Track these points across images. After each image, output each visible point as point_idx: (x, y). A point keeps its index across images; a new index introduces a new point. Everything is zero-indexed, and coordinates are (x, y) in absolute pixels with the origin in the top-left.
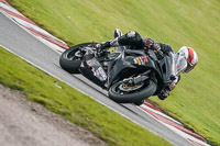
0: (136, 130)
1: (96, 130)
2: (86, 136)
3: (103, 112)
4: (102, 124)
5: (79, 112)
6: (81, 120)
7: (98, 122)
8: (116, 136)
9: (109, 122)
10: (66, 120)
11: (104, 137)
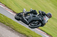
0: (22, 27)
1: (12, 27)
2: (10, 29)
3: (14, 23)
4: (14, 25)
5: (8, 23)
6: (8, 24)
7: (13, 25)
8: (17, 28)
9: (16, 25)
10: (4, 24)
11: (14, 29)
